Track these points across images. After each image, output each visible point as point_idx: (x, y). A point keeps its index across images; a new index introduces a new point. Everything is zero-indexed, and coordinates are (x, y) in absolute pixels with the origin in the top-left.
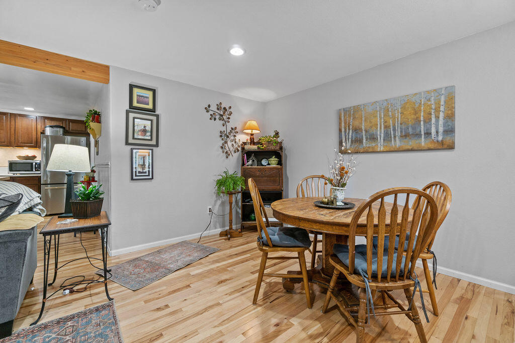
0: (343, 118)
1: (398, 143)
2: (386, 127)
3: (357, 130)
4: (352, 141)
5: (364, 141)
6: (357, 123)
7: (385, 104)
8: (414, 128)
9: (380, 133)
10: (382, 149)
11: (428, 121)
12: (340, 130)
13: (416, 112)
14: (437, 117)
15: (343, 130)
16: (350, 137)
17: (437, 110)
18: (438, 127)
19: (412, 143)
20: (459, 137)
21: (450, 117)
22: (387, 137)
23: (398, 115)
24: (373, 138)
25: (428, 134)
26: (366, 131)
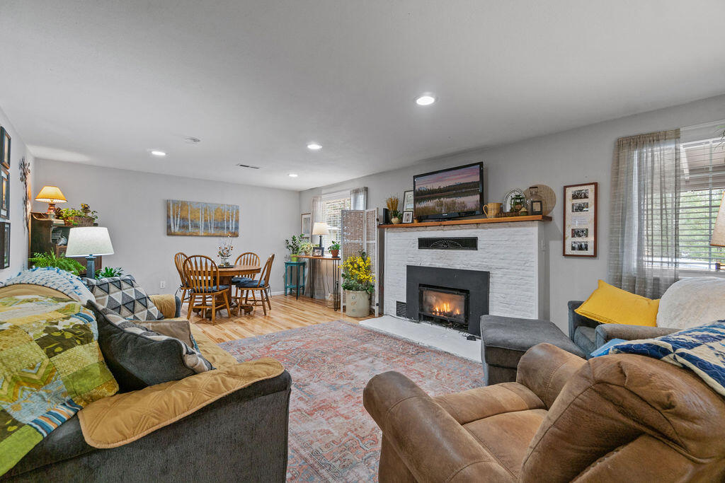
0: (171, 208)
1: (212, 231)
2: (205, 221)
3: (183, 219)
4: (180, 227)
5: (190, 227)
6: (184, 214)
7: (205, 206)
8: (221, 224)
9: (202, 224)
10: (203, 234)
11: (228, 221)
12: (168, 217)
13: (223, 215)
14: (232, 220)
15: (172, 217)
16: (178, 223)
17: (232, 216)
18: (232, 225)
19: (220, 232)
20: (241, 232)
21: (237, 221)
22: (206, 227)
23: (213, 214)
24: (196, 226)
25: (228, 228)
26: (191, 221)
